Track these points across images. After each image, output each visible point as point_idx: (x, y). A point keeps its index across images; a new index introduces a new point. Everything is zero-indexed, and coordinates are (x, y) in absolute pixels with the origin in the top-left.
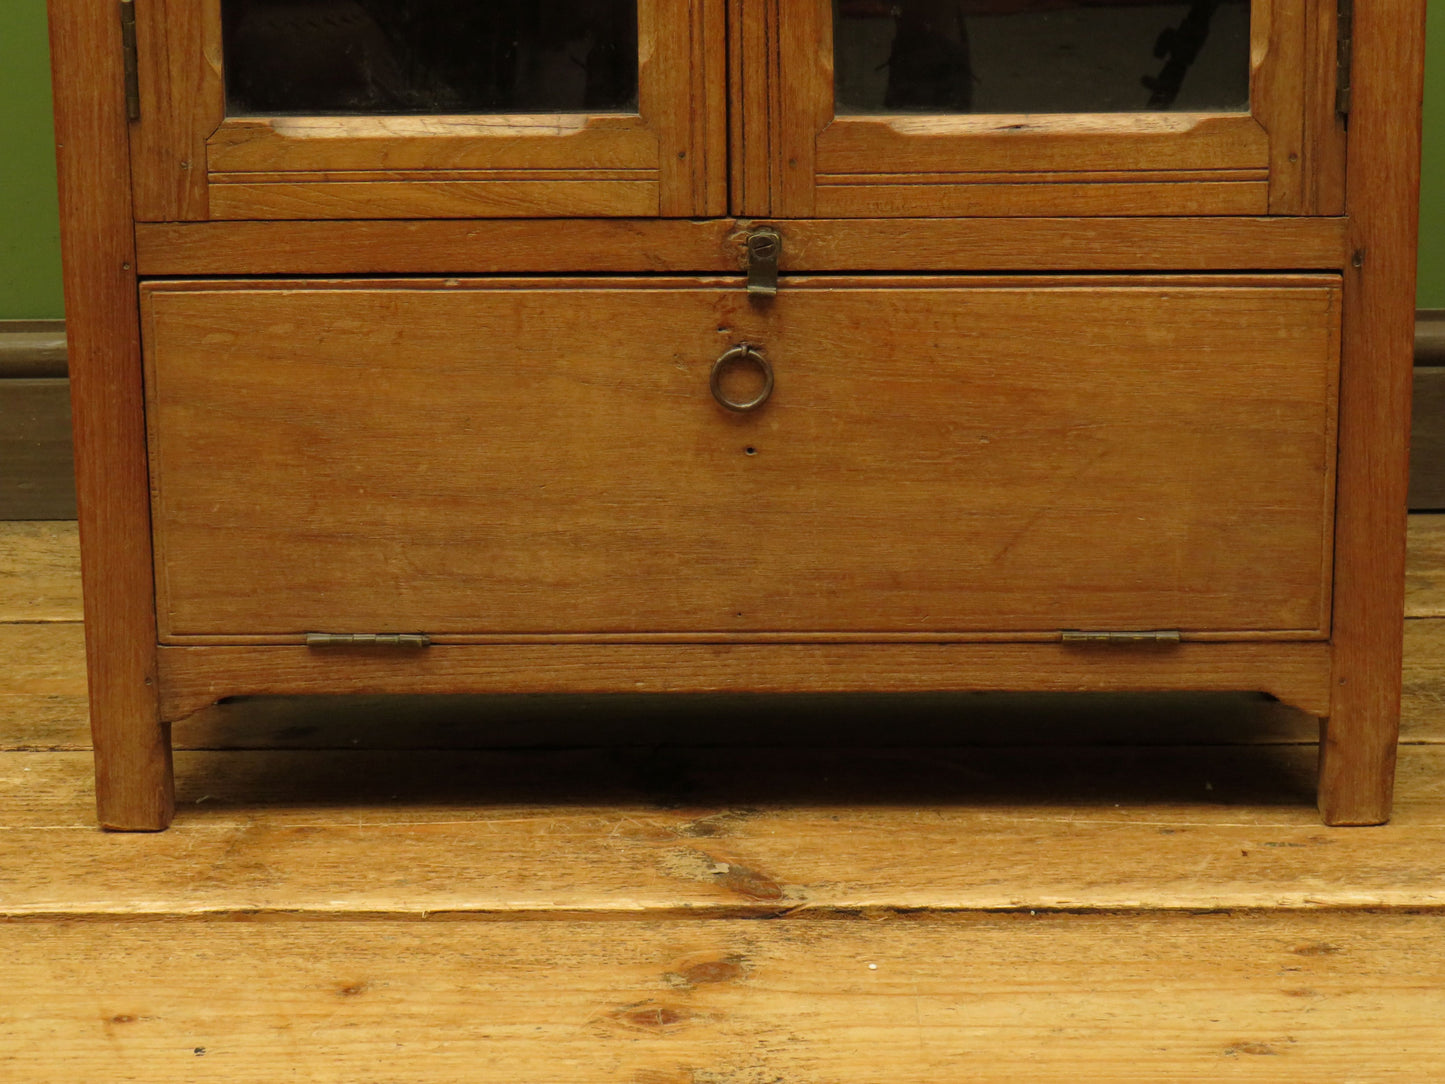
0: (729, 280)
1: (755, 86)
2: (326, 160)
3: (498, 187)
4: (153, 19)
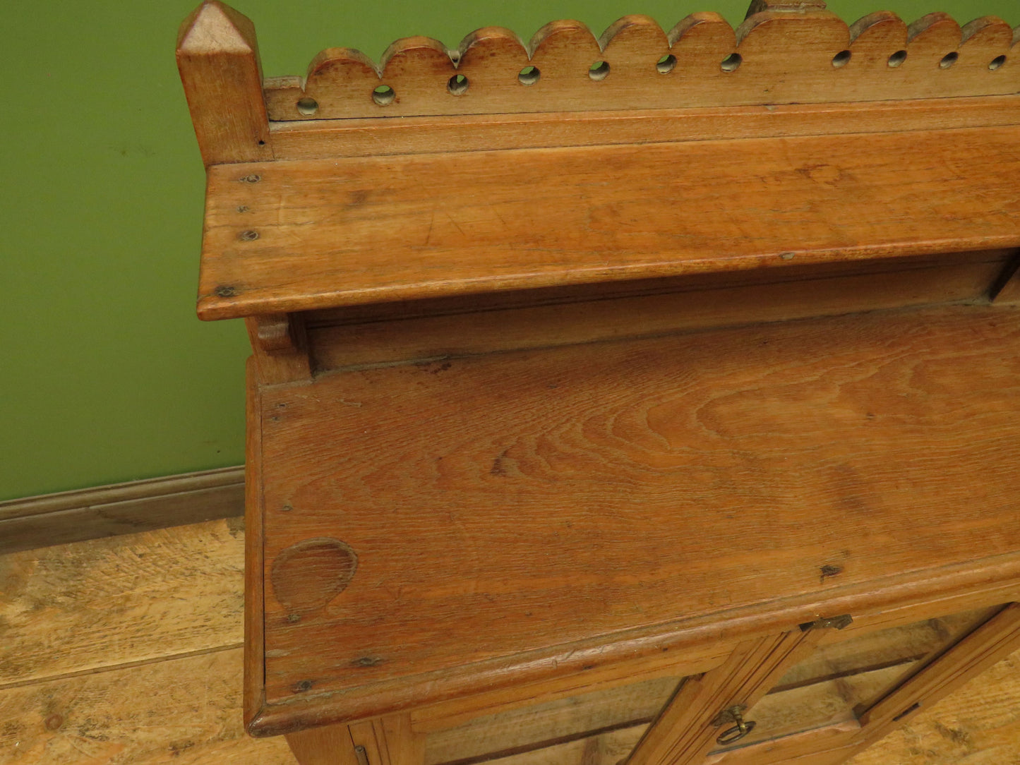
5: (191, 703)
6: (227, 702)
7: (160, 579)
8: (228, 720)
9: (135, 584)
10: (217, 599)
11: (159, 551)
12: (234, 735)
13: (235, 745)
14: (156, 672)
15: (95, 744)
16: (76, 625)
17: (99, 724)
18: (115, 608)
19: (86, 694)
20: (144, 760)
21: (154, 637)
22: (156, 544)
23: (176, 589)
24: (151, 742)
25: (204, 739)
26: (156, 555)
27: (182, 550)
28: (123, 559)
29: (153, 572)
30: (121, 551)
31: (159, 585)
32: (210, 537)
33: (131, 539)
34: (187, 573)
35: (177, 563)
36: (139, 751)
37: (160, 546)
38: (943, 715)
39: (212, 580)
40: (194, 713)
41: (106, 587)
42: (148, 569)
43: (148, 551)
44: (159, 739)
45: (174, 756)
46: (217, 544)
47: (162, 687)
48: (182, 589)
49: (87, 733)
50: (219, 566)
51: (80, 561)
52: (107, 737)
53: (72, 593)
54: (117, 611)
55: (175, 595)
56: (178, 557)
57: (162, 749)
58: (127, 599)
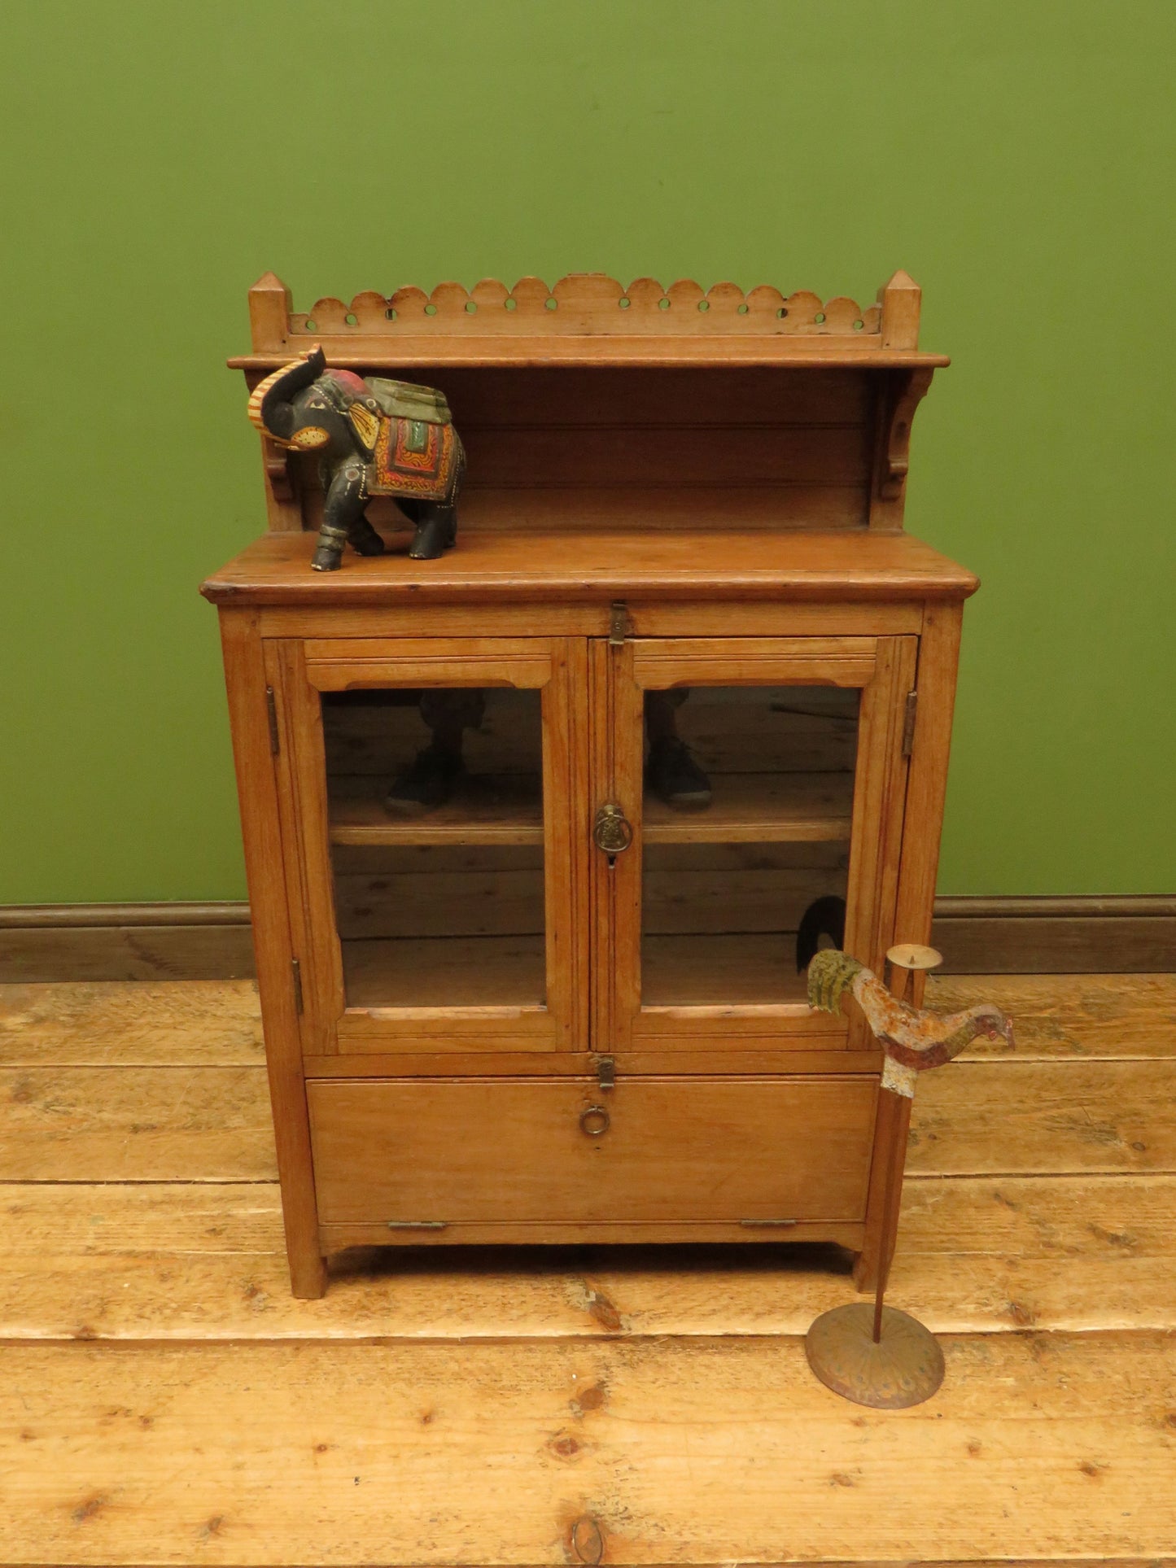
0: (589, 1078)
1: (603, 997)
2: (395, 1030)
3: (478, 1041)
4: (309, 970)
5: (164, 1100)
6: (203, 1104)
7: (168, 1015)
8: (197, 1117)
9: (141, 1016)
10: (220, 1034)
12: (200, 1127)
13: (197, 1134)
14: (138, 1075)
15: (56, 1116)
16: (72, 1037)
17: (67, 1103)
18: (114, 1030)
19: (62, 1081)
20: (102, 1132)
21: (145, 1052)
22: (173, 991)
23: (181, 1023)
24: (113, 1121)
25: (168, 1126)
26: (170, 998)
27: (198, 997)
28: (136, 997)
29: (162, 1009)
30: (137, 992)
31: (166, 1018)
32: (231, 991)
33: (147, 985)
34: (197, 1013)
35: (190, 1005)
36: (99, 1126)
37: (176, 993)
38: (1101, 1219)
39: (221, 1021)
40: (167, 1108)
41: (111, 1015)
42: (158, 1007)
43: (163, 995)
44: (122, 1120)
45: (132, 1133)
46: (236, 996)
48: (187, 1024)
49: (52, 1108)
50: (232, 1012)
51: (92, 995)
52: (71, 1113)
53: (76, 1015)
54: (115, 1032)
55: (179, 1027)
56: (192, 1002)
57: (122, 1127)
58: (129, 1025)
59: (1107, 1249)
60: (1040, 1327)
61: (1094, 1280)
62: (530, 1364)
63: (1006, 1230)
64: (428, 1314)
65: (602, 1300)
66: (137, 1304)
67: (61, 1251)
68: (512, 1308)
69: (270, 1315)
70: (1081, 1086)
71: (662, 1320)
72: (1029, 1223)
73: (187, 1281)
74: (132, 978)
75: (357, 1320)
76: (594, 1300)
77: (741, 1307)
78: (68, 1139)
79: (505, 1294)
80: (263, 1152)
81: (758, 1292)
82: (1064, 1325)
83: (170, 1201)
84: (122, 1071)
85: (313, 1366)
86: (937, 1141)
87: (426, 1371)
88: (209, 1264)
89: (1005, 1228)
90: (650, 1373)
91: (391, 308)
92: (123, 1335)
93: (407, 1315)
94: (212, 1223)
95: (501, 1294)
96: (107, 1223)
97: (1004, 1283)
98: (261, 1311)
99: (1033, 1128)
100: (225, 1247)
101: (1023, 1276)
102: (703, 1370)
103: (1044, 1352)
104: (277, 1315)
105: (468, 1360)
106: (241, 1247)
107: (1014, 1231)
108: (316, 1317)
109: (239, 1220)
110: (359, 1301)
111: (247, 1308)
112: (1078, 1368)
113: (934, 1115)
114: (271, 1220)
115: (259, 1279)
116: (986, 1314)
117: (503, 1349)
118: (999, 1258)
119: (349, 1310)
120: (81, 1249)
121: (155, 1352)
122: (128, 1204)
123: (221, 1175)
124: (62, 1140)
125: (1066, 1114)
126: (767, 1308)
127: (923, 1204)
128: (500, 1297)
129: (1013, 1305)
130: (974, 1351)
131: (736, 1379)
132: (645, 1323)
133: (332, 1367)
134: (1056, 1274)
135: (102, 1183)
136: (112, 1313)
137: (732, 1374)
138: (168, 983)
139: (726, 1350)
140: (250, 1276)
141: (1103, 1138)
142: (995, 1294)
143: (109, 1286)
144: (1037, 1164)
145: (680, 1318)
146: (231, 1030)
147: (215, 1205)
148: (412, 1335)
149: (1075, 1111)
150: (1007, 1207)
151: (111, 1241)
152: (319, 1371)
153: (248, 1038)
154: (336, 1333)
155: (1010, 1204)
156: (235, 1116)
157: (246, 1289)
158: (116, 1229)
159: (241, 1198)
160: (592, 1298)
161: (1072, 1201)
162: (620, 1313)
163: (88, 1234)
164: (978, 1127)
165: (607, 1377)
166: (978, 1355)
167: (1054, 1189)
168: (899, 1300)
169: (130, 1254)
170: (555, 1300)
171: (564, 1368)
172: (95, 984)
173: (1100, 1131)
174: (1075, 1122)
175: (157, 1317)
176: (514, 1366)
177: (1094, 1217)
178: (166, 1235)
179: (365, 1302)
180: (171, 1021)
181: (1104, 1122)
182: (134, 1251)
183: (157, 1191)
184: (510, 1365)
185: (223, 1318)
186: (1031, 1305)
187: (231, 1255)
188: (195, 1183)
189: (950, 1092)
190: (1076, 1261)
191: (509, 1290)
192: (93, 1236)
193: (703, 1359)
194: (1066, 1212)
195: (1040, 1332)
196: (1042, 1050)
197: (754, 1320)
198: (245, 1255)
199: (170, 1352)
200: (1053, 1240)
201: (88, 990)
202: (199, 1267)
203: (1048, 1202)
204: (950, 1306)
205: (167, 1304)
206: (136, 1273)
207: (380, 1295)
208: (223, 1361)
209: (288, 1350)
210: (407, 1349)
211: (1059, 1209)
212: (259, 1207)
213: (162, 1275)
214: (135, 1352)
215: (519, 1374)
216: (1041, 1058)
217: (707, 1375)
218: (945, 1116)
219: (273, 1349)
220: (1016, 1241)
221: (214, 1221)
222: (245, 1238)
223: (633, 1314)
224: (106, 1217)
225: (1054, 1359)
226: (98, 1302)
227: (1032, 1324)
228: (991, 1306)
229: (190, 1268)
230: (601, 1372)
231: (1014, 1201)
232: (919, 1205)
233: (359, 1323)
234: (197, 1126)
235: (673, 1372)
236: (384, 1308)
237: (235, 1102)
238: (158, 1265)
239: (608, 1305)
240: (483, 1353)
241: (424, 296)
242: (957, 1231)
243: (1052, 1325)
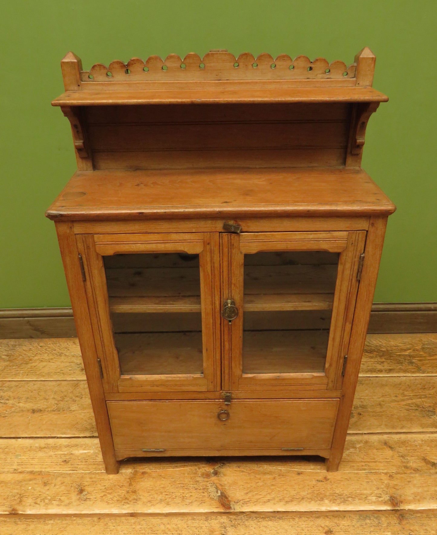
1: (227, 371)
5: (45, 397)
6: (61, 399)
7: (46, 355)
8: (59, 405)
9: (35, 355)
10: (68, 364)
11: (49, 345)
12: (60, 410)
13: (59, 414)
14: (34, 385)
16: (7, 366)
17: (5, 399)
18: (25, 362)
19: (3, 388)
20: (20, 413)
21: (37, 373)
22: (49, 343)
23: (52, 359)
24: (24, 407)
25: (47, 410)
26: (47, 346)
27: (59, 346)
28: (33, 347)
29: (44, 352)
30: (33, 344)
31: (46, 356)
32: (72, 343)
33: (37, 340)
34: (58, 354)
35: (55, 350)
36: (18, 410)
37: (50, 344)
38: (428, 455)
39: (68, 357)
40: (46, 401)
41: (23, 355)
42: (42, 351)
43: (45, 345)
44: (28, 407)
45: (32, 413)
46: (73, 345)
47: (35, 390)
48: (55, 359)
50: (72, 354)
51: (15, 346)
52: (7, 404)
53: (9, 355)
54: (25, 363)
55: (51, 361)
56: (56, 349)
57: (28, 410)
58: (31, 360)
59: (430, 469)
60: (402, 508)
61: (424, 485)
62: (194, 526)
63: (389, 460)
64: (152, 502)
65: (223, 495)
66: (34, 497)
67: (3, 471)
68: (186, 499)
69: (88, 502)
70: (421, 389)
71: (248, 505)
72: (398, 457)
73: (55, 485)
74: (31, 337)
75: (123, 505)
76: (220, 494)
77: (280, 498)
78: (6, 416)
79: (183, 492)
80: (85, 422)
81: (287, 491)
82: (412, 507)
83: (47, 447)
84: (28, 383)
85: (106, 527)
86: (361, 416)
87: (151, 529)
88: (63, 477)
89: (388, 459)
90: (242, 530)
91: (127, 69)
92: (29, 512)
93: (144, 502)
94: (65, 457)
95: (182, 492)
96: (22, 458)
97: (388, 486)
98: (85, 500)
99: (401, 410)
100: (70, 469)
101: (395, 483)
102: (264, 529)
103: (403, 519)
104: (91, 503)
105: (168, 524)
106: (76, 469)
107: (392, 460)
108: (107, 503)
109: (76, 456)
110: (124, 495)
111: (79, 499)
112: (417, 527)
113: (360, 403)
114: (89, 456)
115: (84, 485)
116: (379, 502)
117: (183, 518)
118: (386, 474)
119: (120, 500)
120: (12, 470)
121: (42, 520)
122: (30, 449)
123: (69, 434)
124: (4, 417)
125: (415, 403)
126: (290, 499)
127: (355, 448)
128: (182, 493)
129: (391, 497)
130: (375, 519)
131: (277, 533)
132: (240, 506)
133: (113, 527)
134: (409, 482)
135: (20, 438)
136: (24, 501)
137: (276, 531)
138: (47, 340)
139: (274, 518)
140: (80, 483)
141: (429, 414)
142: (384, 492)
143: (23, 488)
144: (402, 427)
145: (255, 504)
146: (72, 362)
147: (66, 449)
148: (146, 512)
149: (418, 401)
150: (389, 449)
151: (23, 467)
152: (108, 529)
153: (79, 366)
154: (115, 511)
155: (391, 448)
156: (74, 405)
157: (79, 489)
158: (26, 460)
159: (77, 445)
160: (219, 494)
161: (416, 446)
162: (230, 501)
163: (14, 463)
164: (378, 409)
165: (225, 532)
166: (376, 521)
167: (409, 440)
168: (344, 495)
169: (32, 472)
170: (204, 494)
171: (208, 527)
172: (17, 340)
173: (429, 411)
174: (418, 406)
175: (42, 504)
176: (187, 527)
177: (425, 454)
178: (46, 464)
179: (127, 496)
180: (47, 358)
181: (430, 406)
182: (33, 471)
183: (42, 442)
184: (186, 526)
185: (69, 504)
186: (398, 497)
187: (73, 473)
188: (58, 438)
189: (367, 392)
190: (417, 475)
191: (185, 490)
192: (17, 464)
193: (264, 523)
194: (414, 451)
195: (402, 510)
196: (405, 371)
197: (285, 505)
198: (79, 473)
199: (48, 520)
200: (408, 465)
201: (14, 343)
202: (59, 479)
203: (406, 447)
204: (366, 498)
205: (47, 497)
206: (34, 482)
207: (133, 492)
208: (69, 525)
209: (95, 519)
210: (144, 519)
211: (410, 450)
212: (84, 450)
213: (45, 483)
214: (33, 520)
215: (189, 531)
216: (405, 375)
217: (265, 531)
218: (365, 403)
219: (89, 519)
220: (393, 465)
221: (65, 456)
222: (78, 464)
223: (236, 502)
224: (22, 455)
225: (408, 523)
226: (19, 496)
227: (399, 507)
228: (382, 497)
229: (56, 479)
230: (222, 530)
231: (392, 446)
232: (353, 448)
233: (124, 507)
234: (58, 410)
235: (252, 530)
236: (134, 499)
237: (74, 398)
238: (43, 478)
239: (226, 498)
240: (176, 521)
241: (143, 63)
242: (368, 460)
243: (407, 507)
